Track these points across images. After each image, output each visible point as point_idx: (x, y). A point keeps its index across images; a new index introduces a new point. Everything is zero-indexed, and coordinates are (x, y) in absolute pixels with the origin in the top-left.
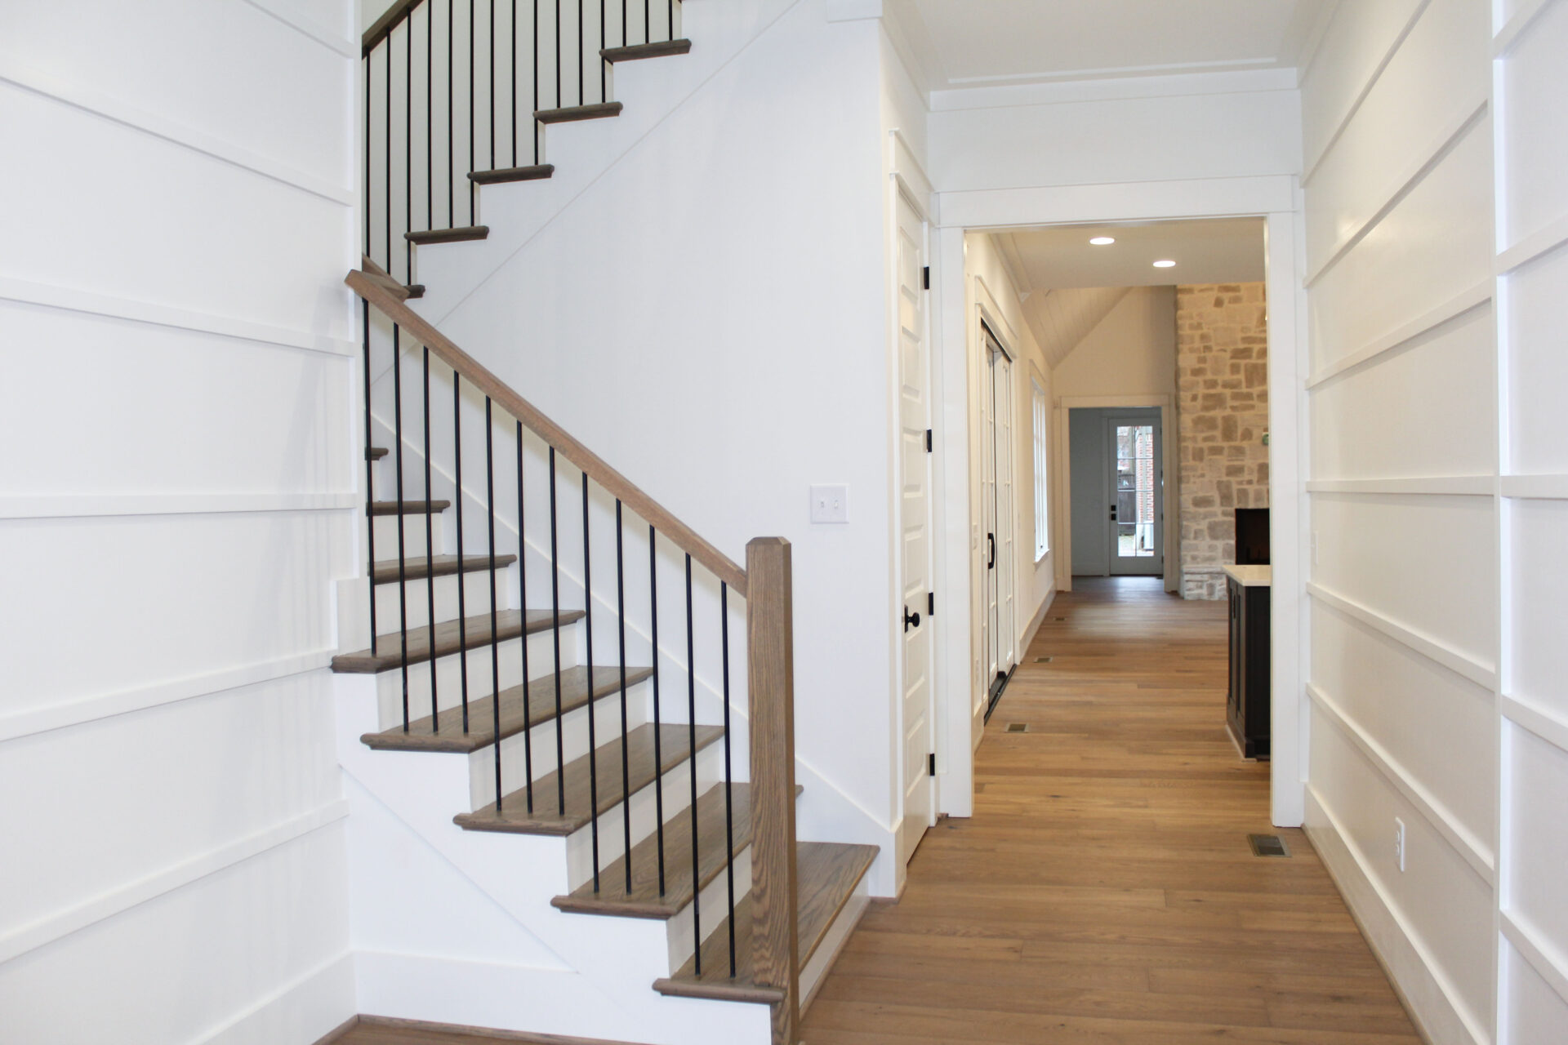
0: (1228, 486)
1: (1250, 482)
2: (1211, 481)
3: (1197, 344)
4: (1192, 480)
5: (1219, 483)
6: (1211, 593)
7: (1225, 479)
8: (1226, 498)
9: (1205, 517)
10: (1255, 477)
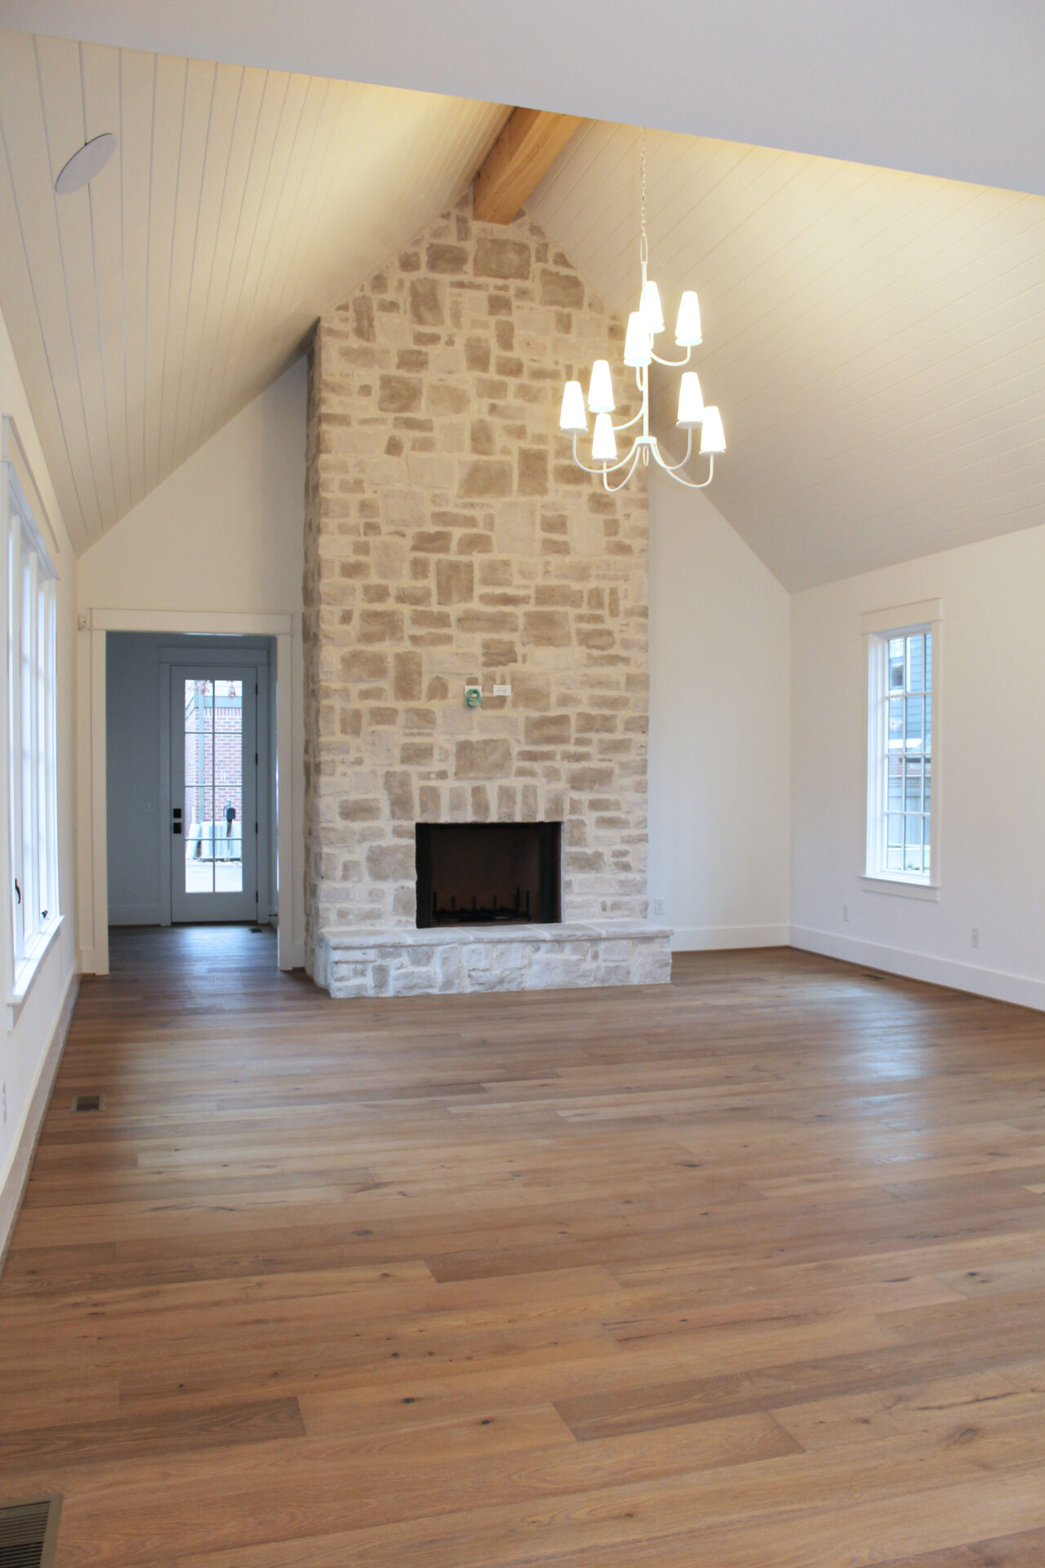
0: (405, 782)
1: (442, 775)
2: (373, 772)
3: (355, 519)
4: (340, 769)
5: (389, 775)
6: (381, 984)
7: (399, 768)
8: (400, 804)
9: (364, 838)
10: (450, 766)
